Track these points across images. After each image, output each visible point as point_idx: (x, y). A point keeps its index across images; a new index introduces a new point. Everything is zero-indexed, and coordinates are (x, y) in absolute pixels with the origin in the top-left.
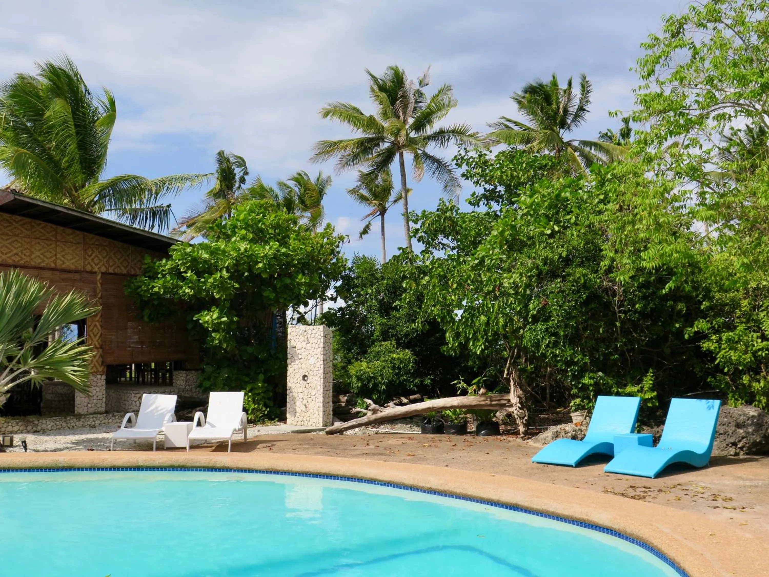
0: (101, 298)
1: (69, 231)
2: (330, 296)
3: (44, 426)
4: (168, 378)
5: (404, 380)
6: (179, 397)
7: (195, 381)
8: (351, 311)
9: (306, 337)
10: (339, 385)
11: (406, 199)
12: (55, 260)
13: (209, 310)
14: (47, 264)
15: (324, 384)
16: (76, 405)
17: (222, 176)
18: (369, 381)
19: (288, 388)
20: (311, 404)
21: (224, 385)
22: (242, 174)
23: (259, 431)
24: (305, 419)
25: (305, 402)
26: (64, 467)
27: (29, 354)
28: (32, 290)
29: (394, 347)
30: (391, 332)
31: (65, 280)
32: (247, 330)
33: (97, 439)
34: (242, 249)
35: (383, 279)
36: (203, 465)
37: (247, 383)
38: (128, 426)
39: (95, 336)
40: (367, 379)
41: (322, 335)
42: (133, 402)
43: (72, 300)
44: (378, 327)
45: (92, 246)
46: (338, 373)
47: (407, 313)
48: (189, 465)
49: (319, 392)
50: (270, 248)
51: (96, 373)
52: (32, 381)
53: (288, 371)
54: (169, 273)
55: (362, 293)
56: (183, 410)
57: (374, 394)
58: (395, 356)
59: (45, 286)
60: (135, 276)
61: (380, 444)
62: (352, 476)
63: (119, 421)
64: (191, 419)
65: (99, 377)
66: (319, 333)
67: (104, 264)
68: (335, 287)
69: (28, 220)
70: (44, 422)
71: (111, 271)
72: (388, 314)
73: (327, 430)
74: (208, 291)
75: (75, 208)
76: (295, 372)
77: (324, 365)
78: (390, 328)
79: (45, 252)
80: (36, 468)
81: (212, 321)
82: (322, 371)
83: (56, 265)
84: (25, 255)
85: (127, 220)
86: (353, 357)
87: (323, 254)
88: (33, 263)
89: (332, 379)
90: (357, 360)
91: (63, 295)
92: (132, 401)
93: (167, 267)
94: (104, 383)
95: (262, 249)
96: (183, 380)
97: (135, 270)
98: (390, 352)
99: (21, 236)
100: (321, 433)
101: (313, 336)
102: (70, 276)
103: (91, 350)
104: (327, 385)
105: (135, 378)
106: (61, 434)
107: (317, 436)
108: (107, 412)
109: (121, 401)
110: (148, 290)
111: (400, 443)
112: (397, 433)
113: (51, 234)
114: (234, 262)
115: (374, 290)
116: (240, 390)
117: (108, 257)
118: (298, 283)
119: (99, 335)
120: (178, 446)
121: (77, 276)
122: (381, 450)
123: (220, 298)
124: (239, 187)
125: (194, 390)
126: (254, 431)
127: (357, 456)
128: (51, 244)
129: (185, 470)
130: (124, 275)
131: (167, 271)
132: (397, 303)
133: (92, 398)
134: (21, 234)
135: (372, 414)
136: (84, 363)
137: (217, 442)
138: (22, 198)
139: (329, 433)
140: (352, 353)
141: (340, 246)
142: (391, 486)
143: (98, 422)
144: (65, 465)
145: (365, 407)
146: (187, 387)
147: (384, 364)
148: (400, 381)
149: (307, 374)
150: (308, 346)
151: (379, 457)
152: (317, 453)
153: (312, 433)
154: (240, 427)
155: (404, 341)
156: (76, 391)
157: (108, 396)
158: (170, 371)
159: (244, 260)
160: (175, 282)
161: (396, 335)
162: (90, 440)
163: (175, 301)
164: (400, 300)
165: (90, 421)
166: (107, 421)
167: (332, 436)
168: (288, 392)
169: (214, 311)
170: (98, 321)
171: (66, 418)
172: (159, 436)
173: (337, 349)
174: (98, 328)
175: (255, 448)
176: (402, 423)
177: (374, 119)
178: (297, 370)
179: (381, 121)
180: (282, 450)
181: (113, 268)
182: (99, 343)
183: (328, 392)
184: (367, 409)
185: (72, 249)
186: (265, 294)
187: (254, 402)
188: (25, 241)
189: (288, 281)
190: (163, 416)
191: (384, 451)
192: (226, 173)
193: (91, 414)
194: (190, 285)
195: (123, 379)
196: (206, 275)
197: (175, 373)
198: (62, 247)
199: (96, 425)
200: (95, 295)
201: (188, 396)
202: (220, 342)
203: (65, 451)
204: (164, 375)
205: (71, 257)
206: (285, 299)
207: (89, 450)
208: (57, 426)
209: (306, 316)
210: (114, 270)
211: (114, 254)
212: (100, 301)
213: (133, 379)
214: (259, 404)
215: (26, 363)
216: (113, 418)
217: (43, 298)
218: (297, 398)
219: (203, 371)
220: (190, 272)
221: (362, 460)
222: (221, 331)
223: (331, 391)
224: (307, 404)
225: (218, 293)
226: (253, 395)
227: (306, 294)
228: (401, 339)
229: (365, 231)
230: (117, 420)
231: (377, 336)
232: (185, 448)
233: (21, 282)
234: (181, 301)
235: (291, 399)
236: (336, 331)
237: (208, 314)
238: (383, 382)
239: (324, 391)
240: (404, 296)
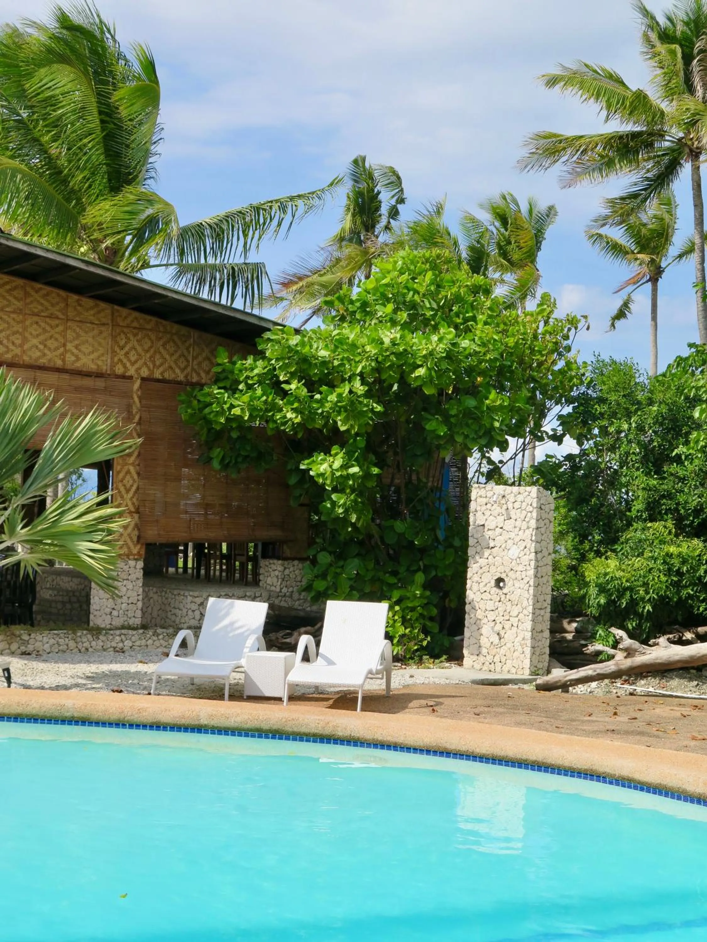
0: (139, 423)
1: (88, 302)
2: (551, 433)
3: (38, 644)
4: (250, 572)
5: (690, 596)
6: (271, 607)
7: (299, 578)
8: (589, 463)
9: (505, 507)
10: (563, 602)
11: (703, 251)
12: (62, 354)
13: (327, 452)
14: (50, 360)
15: (534, 596)
16: (91, 611)
17: (357, 204)
18: (621, 595)
19: (467, 601)
20: (509, 632)
21: (352, 588)
22: (393, 202)
23: (412, 676)
24: (497, 659)
25: (498, 627)
26: (73, 717)
27: (19, 517)
28: (25, 406)
29: (670, 533)
30: (666, 504)
31: (77, 389)
32: (395, 492)
33: (127, 673)
34: (387, 341)
35: (651, 402)
36: (314, 731)
37: (392, 587)
38: (179, 653)
39: (128, 491)
40: (618, 590)
41: (535, 505)
42: (190, 613)
43: (93, 426)
44: (640, 493)
45: (125, 330)
46: (560, 577)
47: (700, 470)
48: (288, 729)
49: (525, 612)
50: (440, 340)
51: (128, 556)
52: (22, 565)
53: (469, 570)
54: (260, 383)
55: (611, 429)
56: (277, 631)
57: (630, 619)
58: (672, 549)
59: (47, 399)
60: (201, 386)
61: (638, 715)
62: (586, 770)
63: (165, 644)
64: (293, 648)
65: (132, 563)
66: (528, 500)
67: (145, 364)
68: (560, 417)
69: (20, 282)
70: (39, 637)
71: (157, 375)
72: (659, 471)
73: (539, 681)
74: (326, 417)
75: (98, 262)
76: (481, 571)
77: (537, 560)
78: (663, 497)
79: (46, 340)
80: (27, 716)
81: (333, 474)
82: (531, 572)
83: (64, 364)
84: (13, 343)
85: (186, 284)
86: (591, 549)
87: (540, 352)
88: (26, 358)
89: (550, 588)
90: (599, 554)
91: (79, 416)
92: (188, 609)
93: (256, 371)
94: (140, 574)
95: (424, 342)
96: (277, 577)
97: (198, 374)
98: (662, 542)
99: (7, 309)
100: (526, 687)
101: (517, 505)
102: (88, 382)
103: (120, 515)
104: (541, 598)
105: (193, 568)
106: (65, 661)
107: (520, 692)
108: (144, 627)
109: (168, 609)
110: (222, 412)
111: (678, 714)
112: (671, 696)
113: (58, 308)
114: (373, 364)
115: (634, 425)
116: (379, 599)
117: (152, 351)
118: (488, 408)
119: (134, 488)
120: (267, 694)
121: (100, 383)
122: (640, 725)
123: (348, 431)
124: (387, 228)
125: (296, 596)
126: (403, 676)
127: (595, 733)
128: (57, 326)
129: (281, 738)
130: (180, 383)
131: (256, 378)
132: (681, 449)
133: (119, 601)
134: (8, 306)
135: (626, 657)
136: (109, 538)
137: (338, 692)
138: (11, 244)
139: (540, 688)
140: (590, 541)
141: (571, 338)
142: (660, 794)
143: (128, 643)
144: (76, 715)
145: (611, 643)
146: (285, 590)
147: (651, 564)
148: (680, 598)
149: (503, 576)
150: (509, 525)
151: (638, 737)
152: (519, 724)
153: (510, 686)
154: (379, 667)
155: (693, 522)
156: (93, 585)
157: (146, 597)
158: (254, 559)
159: (391, 361)
160: (270, 399)
161: (676, 510)
162: (115, 675)
163: (270, 433)
164: (687, 443)
165: (116, 641)
166: (143, 642)
167: (547, 693)
168: (467, 608)
169: (336, 454)
170: (133, 464)
171: (74, 633)
172: (234, 674)
173: (560, 532)
174: (132, 477)
175: (406, 707)
176: (681, 677)
177: (645, 97)
178: (485, 569)
179: (658, 101)
180: (455, 714)
181: (161, 369)
182: (133, 504)
183: (542, 612)
184: (615, 647)
185: (91, 334)
186: (430, 426)
187: (405, 622)
188: (14, 319)
189: (471, 402)
190: (243, 638)
191: (648, 729)
192: (363, 199)
193: (117, 628)
194: (296, 405)
195: (172, 570)
196: (324, 388)
197: (263, 563)
198: (74, 331)
199: (125, 648)
200: (129, 419)
201: (285, 605)
202: (346, 511)
203: (74, 690)
204: (243, 566)
205: (91, 349)
206: (467, 437)
207: (113, 691)
208: (59, 645)
209: (503, 470)
210: (162, 374)
211: (164, 345)
212: (138, 428)
213: (190, 571)
214: (413, 628)
215: (12, 532)
216: (155, 638)
217: (45, 419)
218: (485, 621)
219: (314, 562)
220: (296, 381)
221: (606, 742)
222: (348, 491)
223: (549, 610)
224: (502, 633)
225: (345, 422)
226: (403, 610)
227: (504, 428)
228: (686, 517)
229: (621, 314)
230: (162, 641)
231: (638, 511)
232: (280, 699)
233: (9, 391)
234: (279, 434)
235: (472, 621)
236: (561, 497)
237: (324, 460)
238: (647, 597)
239: (534, 609)
240: (694, 435)
